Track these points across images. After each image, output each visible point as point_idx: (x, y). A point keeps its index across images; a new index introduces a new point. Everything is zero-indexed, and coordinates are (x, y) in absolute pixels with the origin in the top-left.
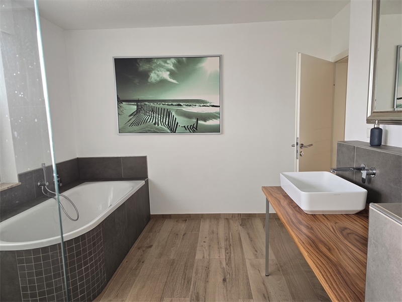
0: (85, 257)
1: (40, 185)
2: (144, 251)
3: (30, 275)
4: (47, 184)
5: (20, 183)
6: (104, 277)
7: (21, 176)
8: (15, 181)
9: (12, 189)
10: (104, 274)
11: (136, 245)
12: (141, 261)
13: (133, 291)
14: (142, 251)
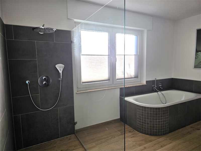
0: (159, 117)
1: (154, 87)
2: (193, 130)
3: (140, 114)
4: (156, 86)
5: (146, 84)
6: (167, 130)
7: (147, 82)
8: (145, 83)
9: (143, 86)
10: (167, 128)
11: (191, 125)
12: (189, 133)
13: (178, 142)
14: (192, 129)
